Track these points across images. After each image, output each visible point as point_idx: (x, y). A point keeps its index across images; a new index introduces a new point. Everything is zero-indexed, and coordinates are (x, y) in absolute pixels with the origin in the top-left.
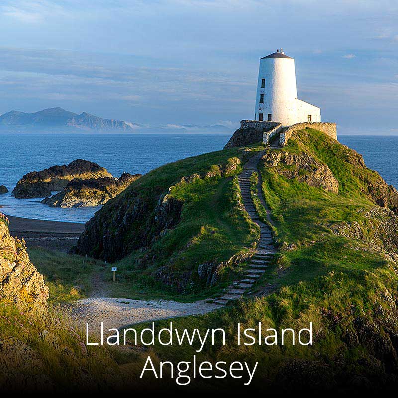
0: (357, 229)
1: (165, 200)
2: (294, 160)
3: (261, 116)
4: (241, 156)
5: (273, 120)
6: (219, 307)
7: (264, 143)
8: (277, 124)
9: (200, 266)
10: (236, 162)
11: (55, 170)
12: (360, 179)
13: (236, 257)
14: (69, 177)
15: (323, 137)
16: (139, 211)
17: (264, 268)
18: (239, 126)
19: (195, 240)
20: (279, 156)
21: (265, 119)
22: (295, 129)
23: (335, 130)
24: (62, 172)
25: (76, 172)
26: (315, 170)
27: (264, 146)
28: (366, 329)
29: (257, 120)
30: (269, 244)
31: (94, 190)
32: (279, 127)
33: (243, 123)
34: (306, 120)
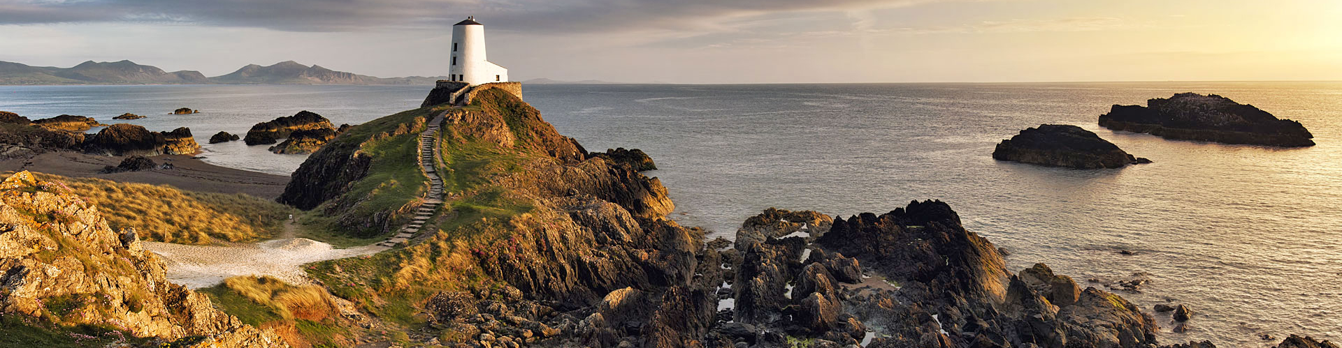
0: (516, 179)
1: (356, 155)
2: (474, 118)
3: (454, 76)
4: (427, 115)
5: (465, 80)
6: (385, 249)
7: (451, 102)
8: (466, 84)
9: (376, 214)
10: (421, 120)
11: (281, 121)
12: (536, 133)
13: (405, 207)
14: (293, 128)
15: (506, 95)
16: (335, 164)
17: (429, 215)
18: (434, 86)
19: (376, 191)
20: (460, 115)
21: (458, 79)
22: (481, 89)
23: (520, 88)
24: (287, 123)
25: (301, 123)
26: (492, 126)
27: (451, 105)
28: (509, 265)
29: (451, 81)
30: (438, 195)
31: (314, 140)
32: (466, 87)
33: (439, 83)
34: (494, 80)
